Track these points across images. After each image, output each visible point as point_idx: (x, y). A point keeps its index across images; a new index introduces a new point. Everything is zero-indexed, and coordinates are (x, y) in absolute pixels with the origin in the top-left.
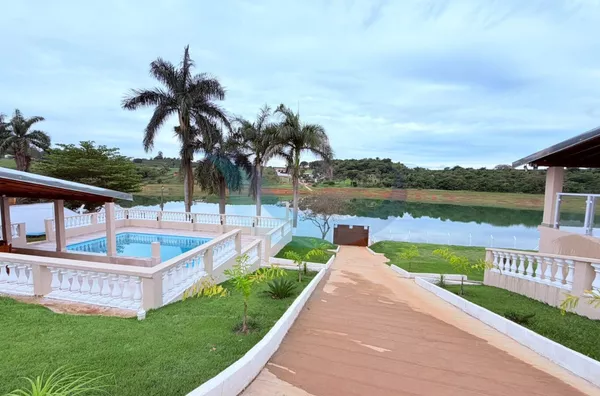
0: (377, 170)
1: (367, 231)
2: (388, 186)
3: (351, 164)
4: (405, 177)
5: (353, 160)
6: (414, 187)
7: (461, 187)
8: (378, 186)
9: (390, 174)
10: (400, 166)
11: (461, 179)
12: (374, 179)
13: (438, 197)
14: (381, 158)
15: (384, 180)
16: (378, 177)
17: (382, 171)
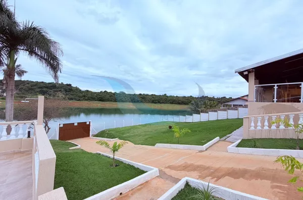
0: (62, 90)
1: (89, 125)
2: (71, 99)
3: (42, 85)
4: (81, 95)
5: (42, 82)
6: (86, 100)
7: (108, 100)
8: (64, 99)
9: (72, 93)
10: (77, 89)
11: (108, 96)
12: (61, 95)
13: (99, 105)
15: (68, 96)
16: (63, 94)
17: (66, 91)
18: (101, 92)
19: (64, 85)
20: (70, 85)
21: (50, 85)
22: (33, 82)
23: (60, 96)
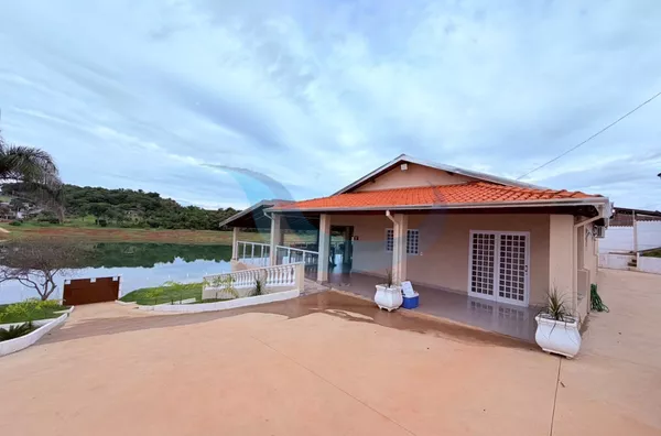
0: (139, 205)
1: (118, 282)
2: (154, 225)
4: (176, 216)
6: (186, 227)
8: (140, 225)
9: (158, 212)
10: (170, 202)
12: (134, 216)
13: (213, 238)
14: (146, 191)
15: (149, 219)
16: (140, 215)
17: (147, 208)
18: (220, 210)
19: (143, 195)
20: (156, 195)
21: (114, 195)
22: (79, 188)
23: (134, 218)
